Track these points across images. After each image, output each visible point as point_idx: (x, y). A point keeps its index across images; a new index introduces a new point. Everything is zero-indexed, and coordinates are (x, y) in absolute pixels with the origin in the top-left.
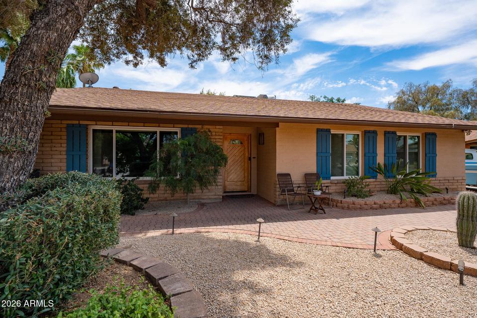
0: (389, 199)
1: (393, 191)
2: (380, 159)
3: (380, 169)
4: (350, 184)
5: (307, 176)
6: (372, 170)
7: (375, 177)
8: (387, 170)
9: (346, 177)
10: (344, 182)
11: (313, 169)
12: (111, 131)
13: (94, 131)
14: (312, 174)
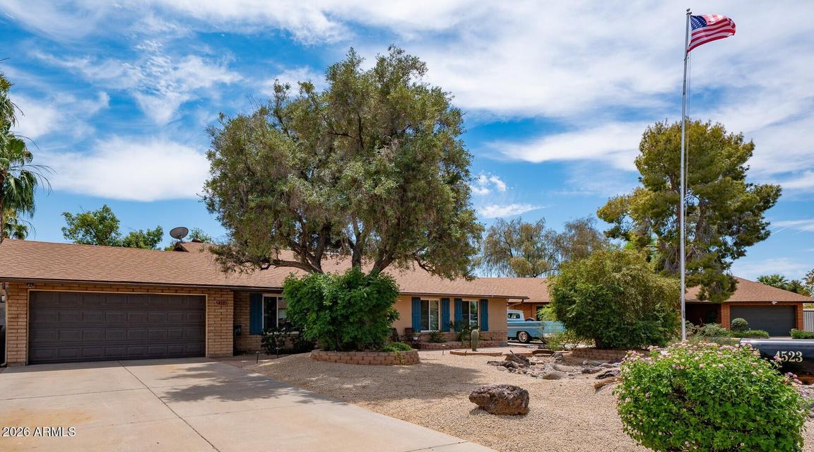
0: (455, 343)
1: (459, 339)
2: (452, 318)
3: (451, 324)
4: (433, 335)
5: (407, 329)
6: (447, 326)
7: (449, 331)
8: (456, 327)
9: (430, 331)
10: (429, 334)
11: (410, 325)
12: (276, 298)
13: (265, 297)
14: (410, 328)
